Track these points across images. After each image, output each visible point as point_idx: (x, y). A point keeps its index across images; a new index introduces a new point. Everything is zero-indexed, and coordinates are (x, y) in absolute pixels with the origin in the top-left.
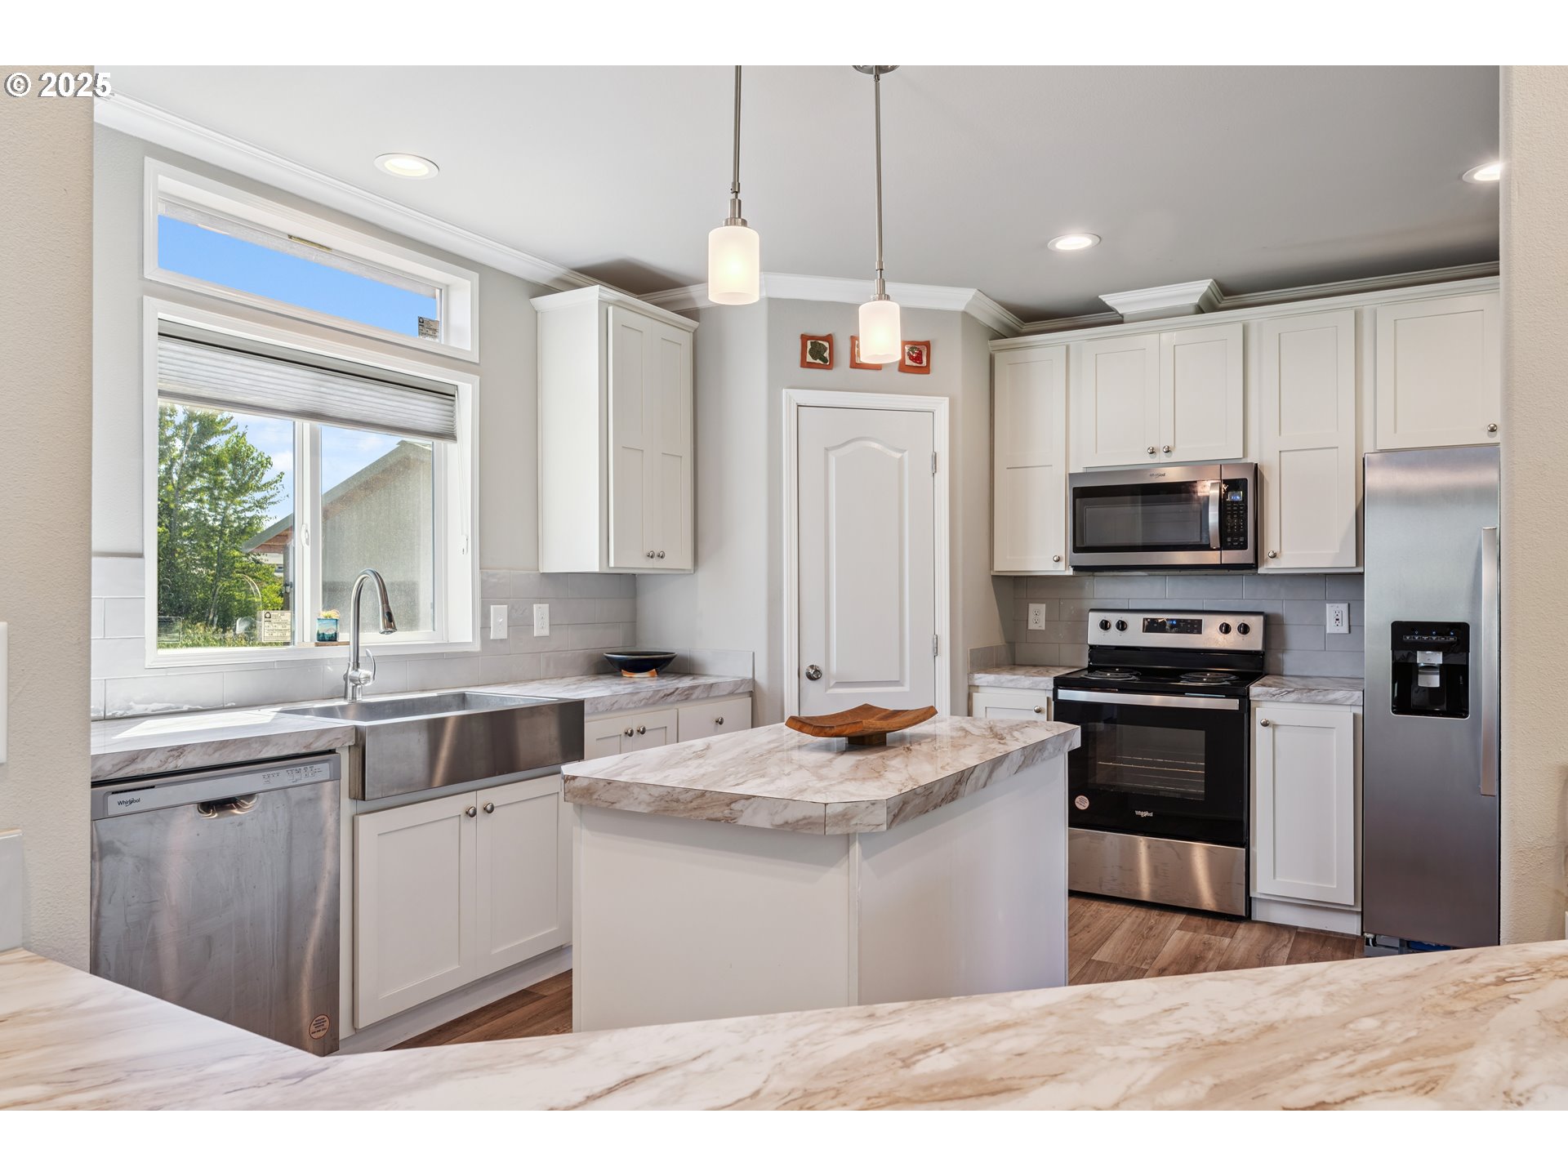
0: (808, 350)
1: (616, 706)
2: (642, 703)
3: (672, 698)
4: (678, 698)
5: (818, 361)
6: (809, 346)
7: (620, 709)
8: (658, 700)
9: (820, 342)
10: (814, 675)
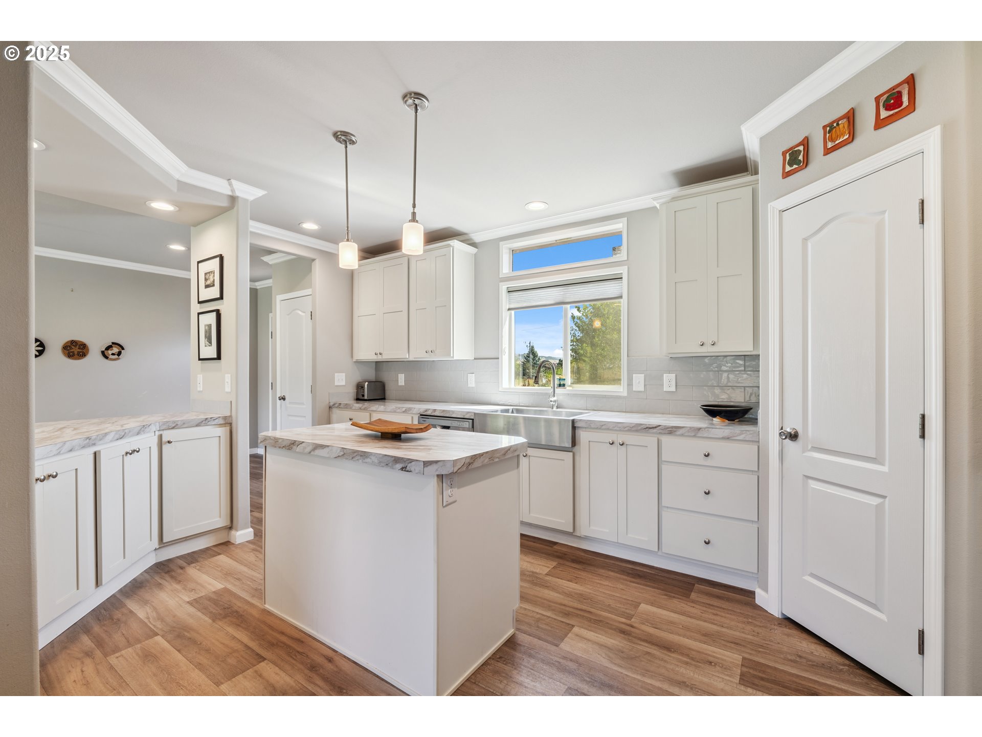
0: (787, 161)
1: (603, 427)
2: (626, 429)
3: (655, 430)
4: (661, 431)
5: (795, 166)
6: (788, 158)
7: (608, 429)
8: (641, 429)
9: (795, 149)
10: (794, 436)
